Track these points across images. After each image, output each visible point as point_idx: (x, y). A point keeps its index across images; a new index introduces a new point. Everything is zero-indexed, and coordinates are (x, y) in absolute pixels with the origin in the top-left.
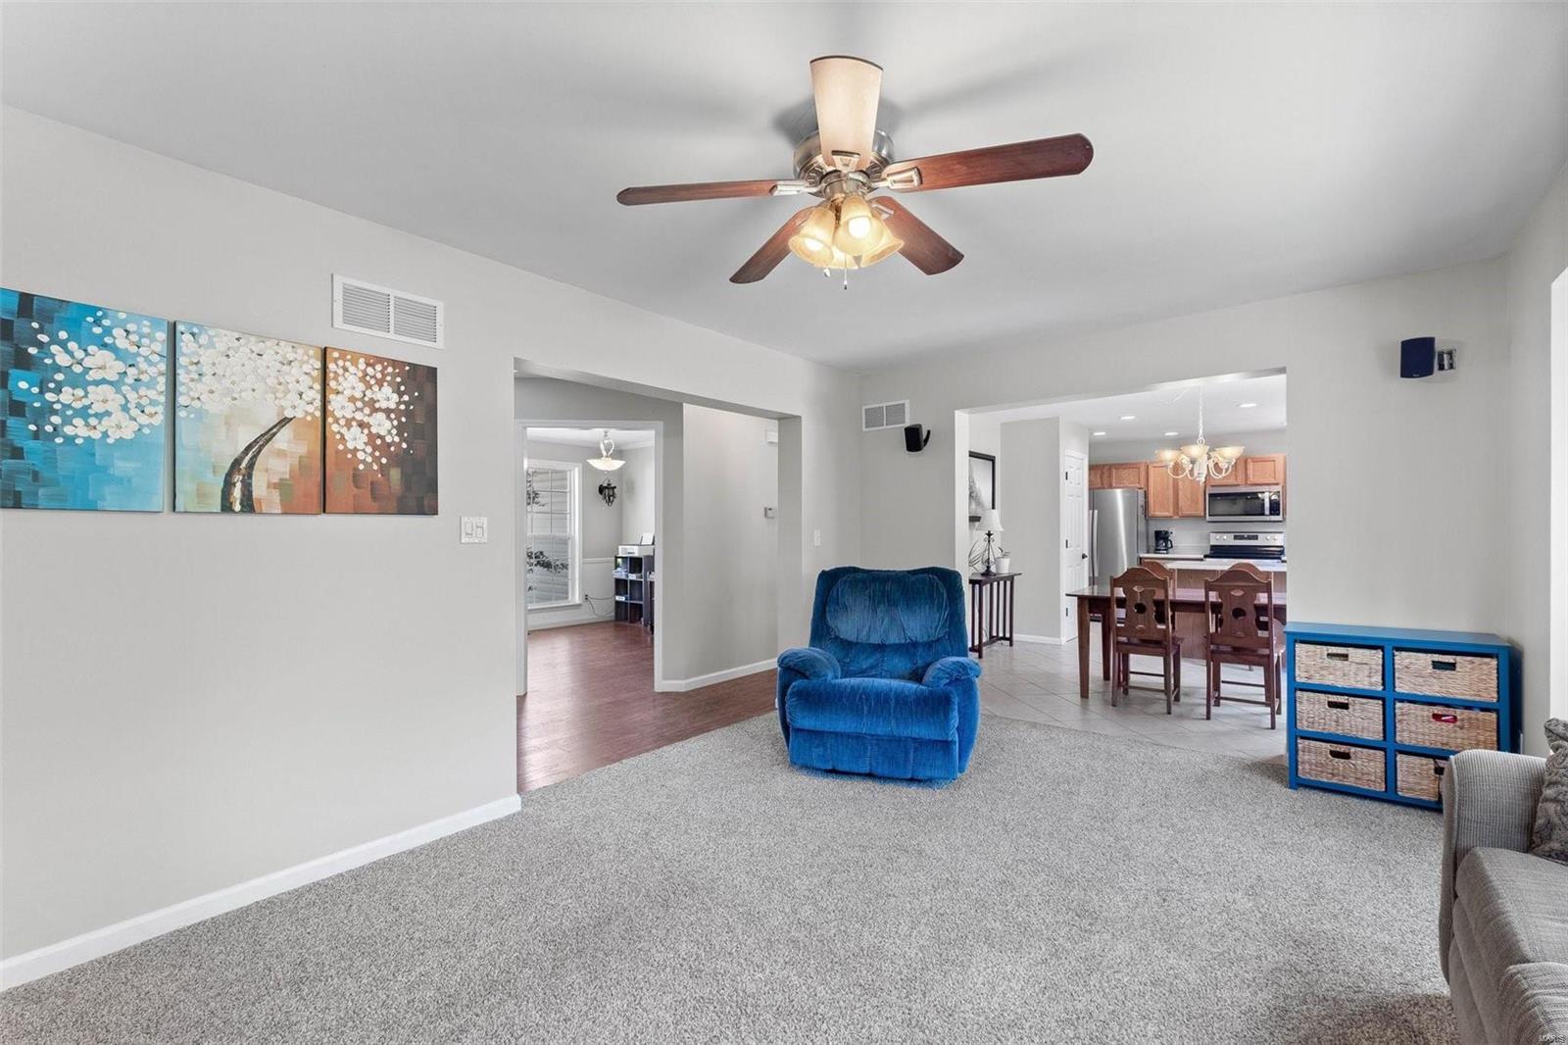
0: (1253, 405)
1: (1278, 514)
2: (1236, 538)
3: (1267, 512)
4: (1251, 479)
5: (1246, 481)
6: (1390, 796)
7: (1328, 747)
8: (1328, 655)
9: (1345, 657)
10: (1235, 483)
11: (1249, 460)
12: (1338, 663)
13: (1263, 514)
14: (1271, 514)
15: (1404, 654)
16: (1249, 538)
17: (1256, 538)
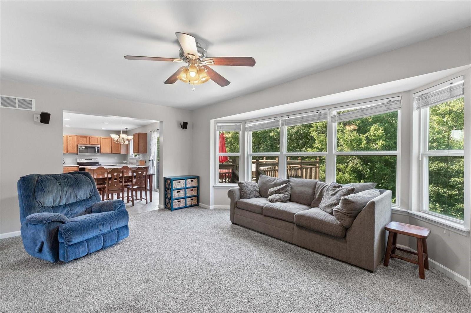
0: (107, 123)
1: (99, 153)
2: (85, 160)
3: (96, 152)
4: (91, 143)
5: (89, 143)
6: (186, 207)
7: (177, 201)
8: (178, 182)
9: (180, 182)
10: (86, 143)
11: (90, 137)
12: (179, 183)
13: (95, 153)
14: (97, 153)
15: (188, 180)
16: (90, 160)
17: (91, 160)
